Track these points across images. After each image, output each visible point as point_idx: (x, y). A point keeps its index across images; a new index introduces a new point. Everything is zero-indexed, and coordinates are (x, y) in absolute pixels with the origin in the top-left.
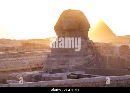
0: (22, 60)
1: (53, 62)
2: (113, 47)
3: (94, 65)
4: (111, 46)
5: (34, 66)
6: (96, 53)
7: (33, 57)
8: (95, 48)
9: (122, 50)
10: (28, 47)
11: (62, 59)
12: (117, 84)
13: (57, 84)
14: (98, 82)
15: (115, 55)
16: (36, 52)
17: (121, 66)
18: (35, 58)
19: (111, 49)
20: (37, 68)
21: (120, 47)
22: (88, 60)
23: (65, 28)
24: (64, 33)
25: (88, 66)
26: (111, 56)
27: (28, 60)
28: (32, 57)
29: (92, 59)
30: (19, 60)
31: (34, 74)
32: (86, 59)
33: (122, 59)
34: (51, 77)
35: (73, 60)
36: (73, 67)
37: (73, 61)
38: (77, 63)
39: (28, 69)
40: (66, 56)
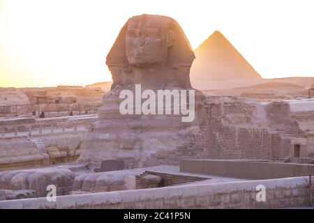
0: (29, 138)
1: (104, 144)
2: (250, 107)
3: (205, 149)
4: (245, 104)
5: (57, 153)
6: (208, 121)
7: (56, 131)
8: (207, 108)
9: (271, 114)
10: (43, 105)
11: (125, 135)
12: (248, 200)
13: (97, 202)
14: (201, 197)
15: (255, 126)
16: (64, 117)
17: (270, 151)
18: (60, 134)
19: (245, 111)
20: (64, 157)
21: (268, 106)
22: (188, 137)
23: (132, 60)
24: (131, 71)
25: (190, 153)
26: (245, 129)
27: (43, 138)
28: (52, 131)
29: (199, 136)
30: (19, 137)
31: (55, 173)
32: (185, 136)
33: (272, 135)
34: (99, 179)
35: (151, 138)
36: (152, 155)
37: (151, 141)
38: (162, 146)
39: (42, 160)
40: (135, 128)
